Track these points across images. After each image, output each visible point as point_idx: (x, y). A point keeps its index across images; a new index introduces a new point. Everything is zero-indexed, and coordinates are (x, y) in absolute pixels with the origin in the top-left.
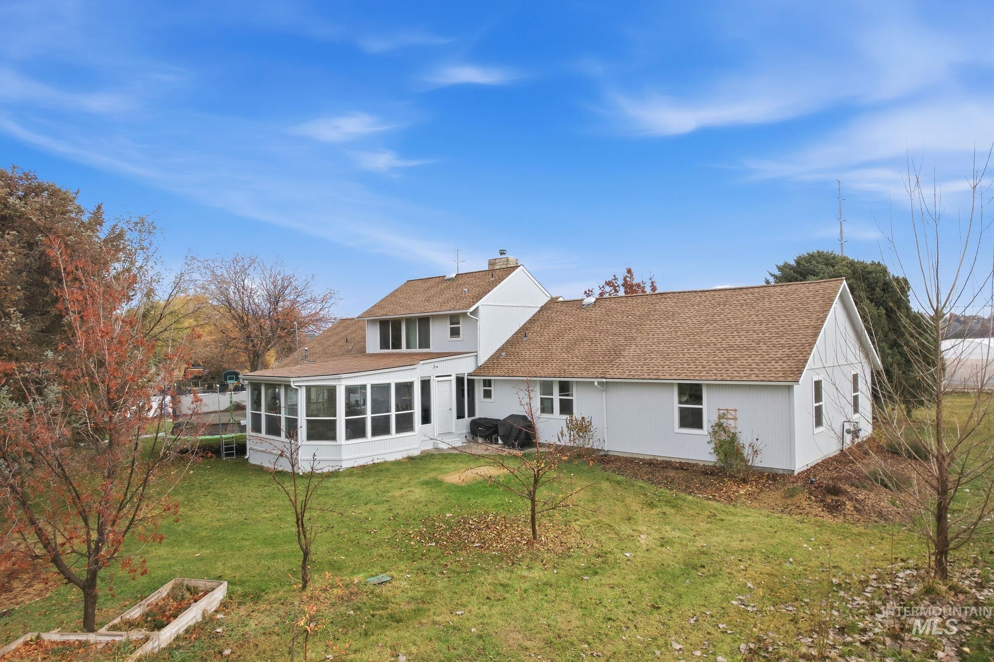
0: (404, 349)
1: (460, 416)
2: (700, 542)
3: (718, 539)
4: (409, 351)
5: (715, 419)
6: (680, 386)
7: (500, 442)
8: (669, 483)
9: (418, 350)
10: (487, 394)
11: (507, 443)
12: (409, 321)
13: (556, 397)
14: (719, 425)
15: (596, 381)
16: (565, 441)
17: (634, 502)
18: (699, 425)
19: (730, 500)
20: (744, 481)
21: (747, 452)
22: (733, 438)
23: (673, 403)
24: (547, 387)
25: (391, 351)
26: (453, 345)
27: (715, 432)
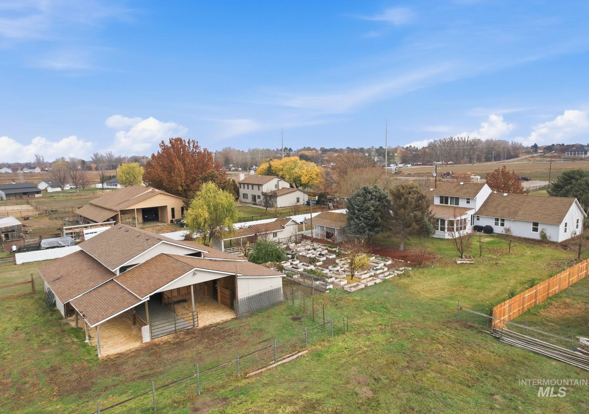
0: (449, 204)
1: (471, 225)
2: (539, 253)
3: (542, 253)
4: (451, 205)
5: (541, 230)
6: (533, 222)
7: (483, 232)
8: (530, 243)
9: (454, 205)
10: (478, 219)
11: (485, 232)
12: (451, 197)
13: (500, 222)
14: (542, 232)
15: (512, 220)
16: (504, 233)
17: (524, 247)
18: (537, 231)
19: (544, 247)
20: (547, 243)
21: (548, 238)
22: (545, 234)
23: (531, 226)
24: (497, 220)
25: (444, 204)
26: (468, 206)
27: (541, 233)
